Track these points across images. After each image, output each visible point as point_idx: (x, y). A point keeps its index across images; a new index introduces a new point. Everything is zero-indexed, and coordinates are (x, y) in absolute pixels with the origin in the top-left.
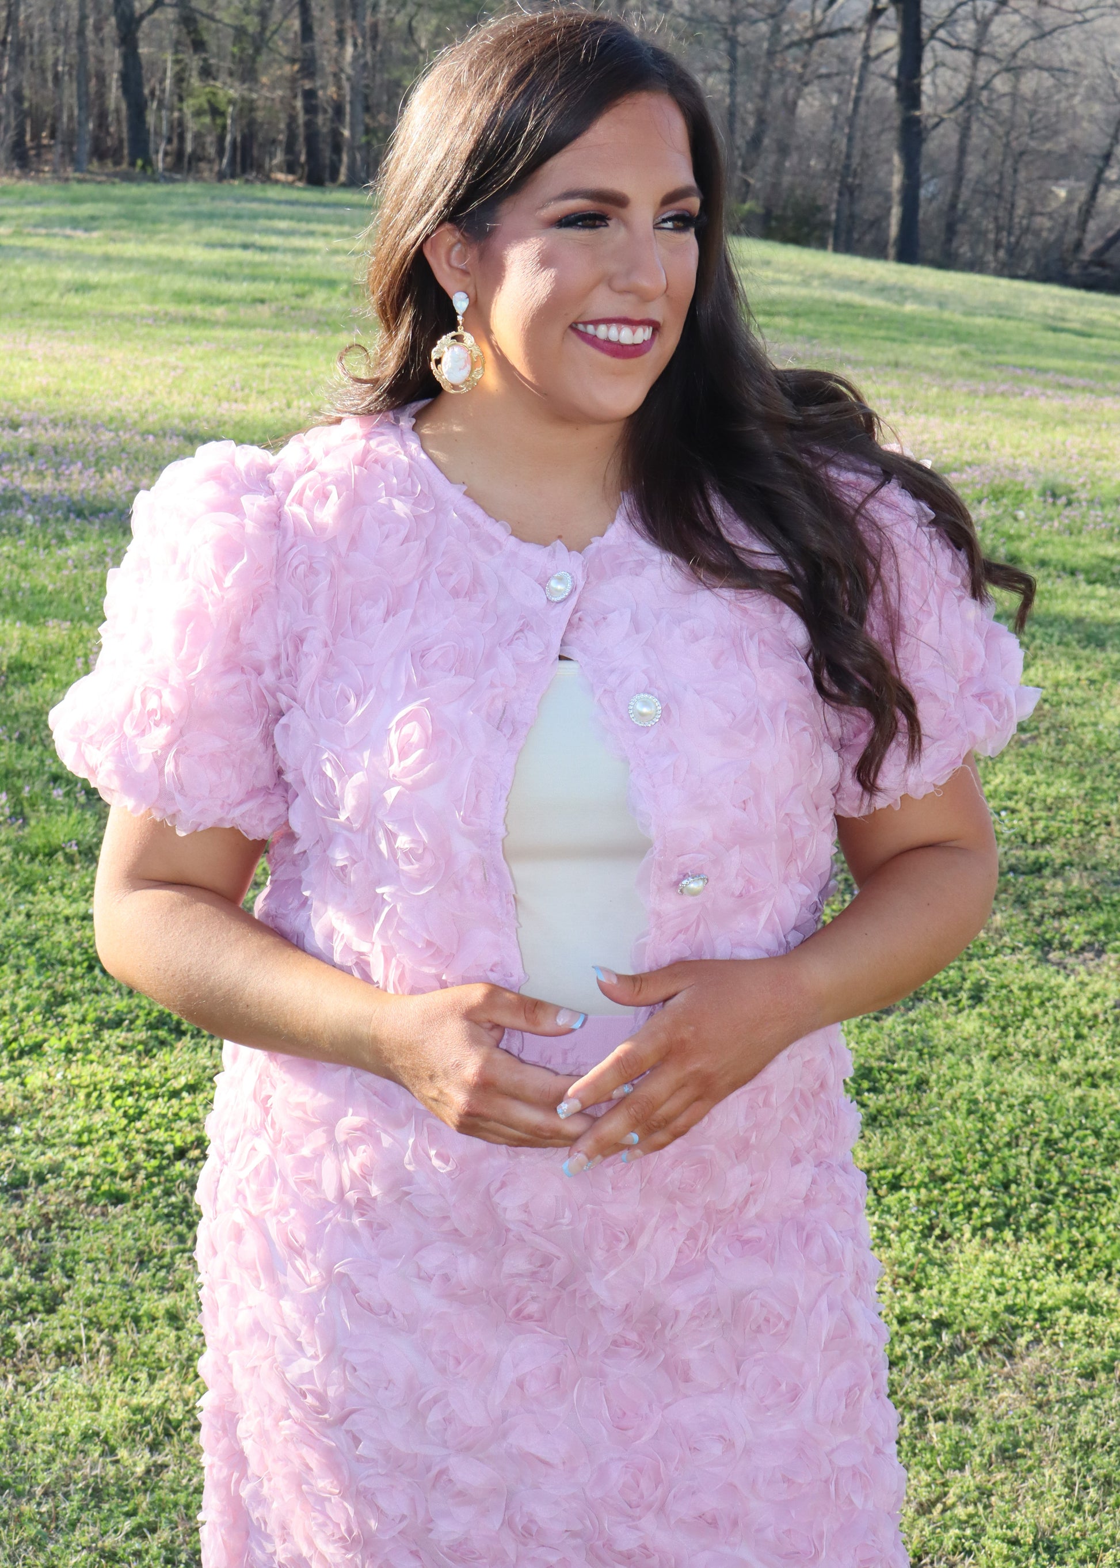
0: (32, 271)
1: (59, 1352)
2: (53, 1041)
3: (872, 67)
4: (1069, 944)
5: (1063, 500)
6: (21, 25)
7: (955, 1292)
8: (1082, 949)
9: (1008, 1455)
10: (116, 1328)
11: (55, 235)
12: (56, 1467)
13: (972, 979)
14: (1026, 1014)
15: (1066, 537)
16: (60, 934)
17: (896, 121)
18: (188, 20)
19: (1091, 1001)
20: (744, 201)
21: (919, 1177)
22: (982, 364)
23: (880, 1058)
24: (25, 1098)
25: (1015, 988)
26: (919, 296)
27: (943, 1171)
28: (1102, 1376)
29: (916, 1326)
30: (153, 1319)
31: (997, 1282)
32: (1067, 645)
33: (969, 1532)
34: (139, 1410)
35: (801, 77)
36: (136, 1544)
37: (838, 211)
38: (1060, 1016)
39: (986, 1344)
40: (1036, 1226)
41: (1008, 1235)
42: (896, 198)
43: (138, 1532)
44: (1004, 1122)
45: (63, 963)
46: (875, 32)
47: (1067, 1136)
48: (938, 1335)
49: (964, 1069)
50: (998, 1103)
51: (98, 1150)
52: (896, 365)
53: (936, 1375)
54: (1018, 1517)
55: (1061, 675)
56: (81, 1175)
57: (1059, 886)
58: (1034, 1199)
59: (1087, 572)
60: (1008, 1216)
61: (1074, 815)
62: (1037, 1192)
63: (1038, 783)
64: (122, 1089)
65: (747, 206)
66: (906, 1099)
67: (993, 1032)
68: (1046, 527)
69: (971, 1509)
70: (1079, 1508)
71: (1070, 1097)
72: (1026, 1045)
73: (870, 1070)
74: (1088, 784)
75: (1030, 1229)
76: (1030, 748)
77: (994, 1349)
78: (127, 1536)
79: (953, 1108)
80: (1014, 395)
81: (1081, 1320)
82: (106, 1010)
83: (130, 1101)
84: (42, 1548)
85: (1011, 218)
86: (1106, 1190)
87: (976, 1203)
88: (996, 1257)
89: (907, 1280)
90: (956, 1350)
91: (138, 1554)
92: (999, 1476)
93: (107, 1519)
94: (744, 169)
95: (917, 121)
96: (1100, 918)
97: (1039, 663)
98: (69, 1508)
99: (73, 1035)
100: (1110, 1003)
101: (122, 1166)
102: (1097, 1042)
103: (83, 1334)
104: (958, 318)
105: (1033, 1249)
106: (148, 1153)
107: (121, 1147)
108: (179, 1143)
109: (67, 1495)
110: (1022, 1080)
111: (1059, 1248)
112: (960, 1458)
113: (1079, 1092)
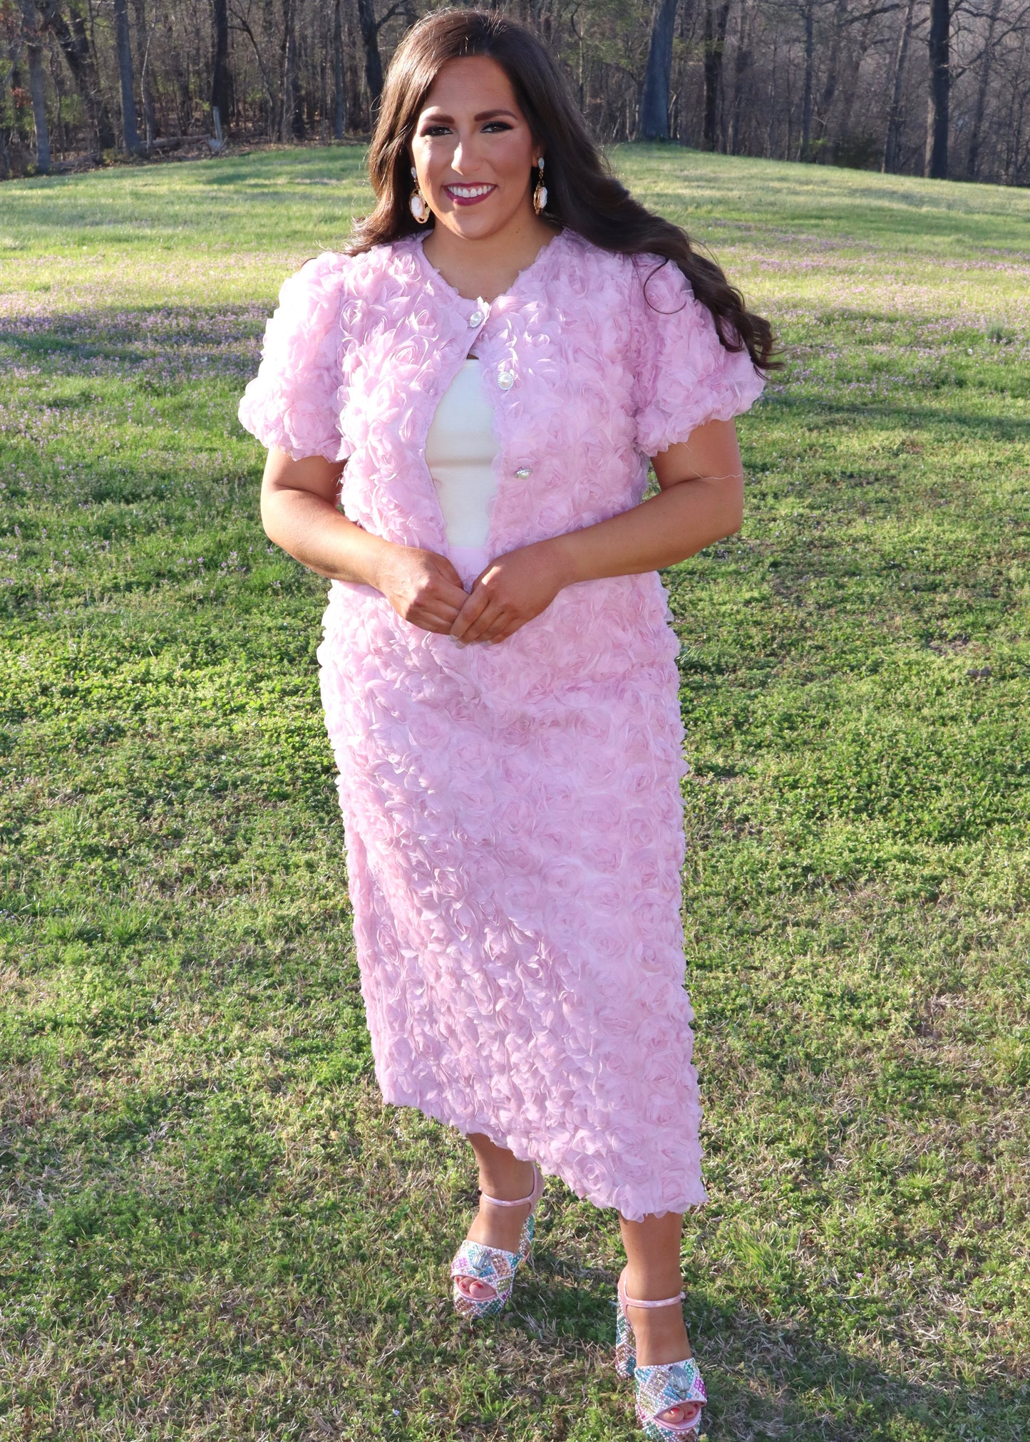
0: (297, 209)
1: (237, 886)
2: (252, 704)
3: (914, 33)
4: (946, 635)
5: (1004, 341)
6: (297, 34)
7: (822, 851)
8: (954, 638)
9: (837, 946)
10: (274, 872)
11: (315, 183)
12: (224, 949)
13: (872, 658)
14: (906, 679)
15: (1002, 366)
16: (264, 639)
17: (930, 74)
19: (951, 671)
20: (818, 138)
21: (810, 781)
22: (971, 248)
23: (799, 709)
24: (231, 738)
25: (901, 664)
26: (934, 202)
27: (828, 777)
28: (911, 901)
29: (793, 870)
30: (298, 867)
31: (850, 844)
32: (986, 439)
33: (800, 989)
34: (282, 918)
35: (862, 43)
36: (269, 992)
37: (889, 143)
38: (928, 681)
39: (838, 882)
40: (885, 811)
41: (864, 816)
42: (930, 132)
43: (272, 986)
44: (876, 746)
45: (264, 656)
46: (916, 7)
47: (917, 755)
48: (806, 876)
49: (855, 715)
50: (874, 735)
51: (273, 768)
52: (906, 250)
53: (799, 899)
54: (834, 981)
55: (977, 460)
56: (261, 783)
57: (945, 598)
58: (887, 794)
59: (1013, 390)
60: (867, 805)
61: (967, 552)
62: (890, 790)
63: (944, 532)
64: (292, 732)
65: (820, 142)
66: (812, 734)
67: (880, 691)
68: (988, 359)
69: (804, 976)
70: (877, 977)
71: (925, 731)
72: (900, 699)
73: (791, 715)
74: (980, 531)
75: (881, 812)
76: (944, 509)
77: (842, 885)
78: (265, 988)
79: (843, 739)
80: (989, 268)
81: (901, 868)
82: (288, 684)
83: (297, 739)
84: (211, 994)
85: (1018, 142)
86: (938, 789)
87: (846, 797)
88: (854, 829)
89: (792, 844)
90: (815, 885)
91: (270, 998)
92: (828, 958)
93: (255, 978)
94: (819, 114)
95: (946, 71)
96: (970, 618)
97: (963, 451)
98: (231, 973)
99: (266, 699)
100: (965, 672)
101: (288, 778)
102: (951, 698)
103: (252, 875)
104: (961, 215)
105: (880, 824)
106: (305, 770)
107: (288, 766)
108: (325, 763)
109: (231, 966)
110: (893, 721)
111: (897, 824)
112: (804, 948)
113: (931, 729)
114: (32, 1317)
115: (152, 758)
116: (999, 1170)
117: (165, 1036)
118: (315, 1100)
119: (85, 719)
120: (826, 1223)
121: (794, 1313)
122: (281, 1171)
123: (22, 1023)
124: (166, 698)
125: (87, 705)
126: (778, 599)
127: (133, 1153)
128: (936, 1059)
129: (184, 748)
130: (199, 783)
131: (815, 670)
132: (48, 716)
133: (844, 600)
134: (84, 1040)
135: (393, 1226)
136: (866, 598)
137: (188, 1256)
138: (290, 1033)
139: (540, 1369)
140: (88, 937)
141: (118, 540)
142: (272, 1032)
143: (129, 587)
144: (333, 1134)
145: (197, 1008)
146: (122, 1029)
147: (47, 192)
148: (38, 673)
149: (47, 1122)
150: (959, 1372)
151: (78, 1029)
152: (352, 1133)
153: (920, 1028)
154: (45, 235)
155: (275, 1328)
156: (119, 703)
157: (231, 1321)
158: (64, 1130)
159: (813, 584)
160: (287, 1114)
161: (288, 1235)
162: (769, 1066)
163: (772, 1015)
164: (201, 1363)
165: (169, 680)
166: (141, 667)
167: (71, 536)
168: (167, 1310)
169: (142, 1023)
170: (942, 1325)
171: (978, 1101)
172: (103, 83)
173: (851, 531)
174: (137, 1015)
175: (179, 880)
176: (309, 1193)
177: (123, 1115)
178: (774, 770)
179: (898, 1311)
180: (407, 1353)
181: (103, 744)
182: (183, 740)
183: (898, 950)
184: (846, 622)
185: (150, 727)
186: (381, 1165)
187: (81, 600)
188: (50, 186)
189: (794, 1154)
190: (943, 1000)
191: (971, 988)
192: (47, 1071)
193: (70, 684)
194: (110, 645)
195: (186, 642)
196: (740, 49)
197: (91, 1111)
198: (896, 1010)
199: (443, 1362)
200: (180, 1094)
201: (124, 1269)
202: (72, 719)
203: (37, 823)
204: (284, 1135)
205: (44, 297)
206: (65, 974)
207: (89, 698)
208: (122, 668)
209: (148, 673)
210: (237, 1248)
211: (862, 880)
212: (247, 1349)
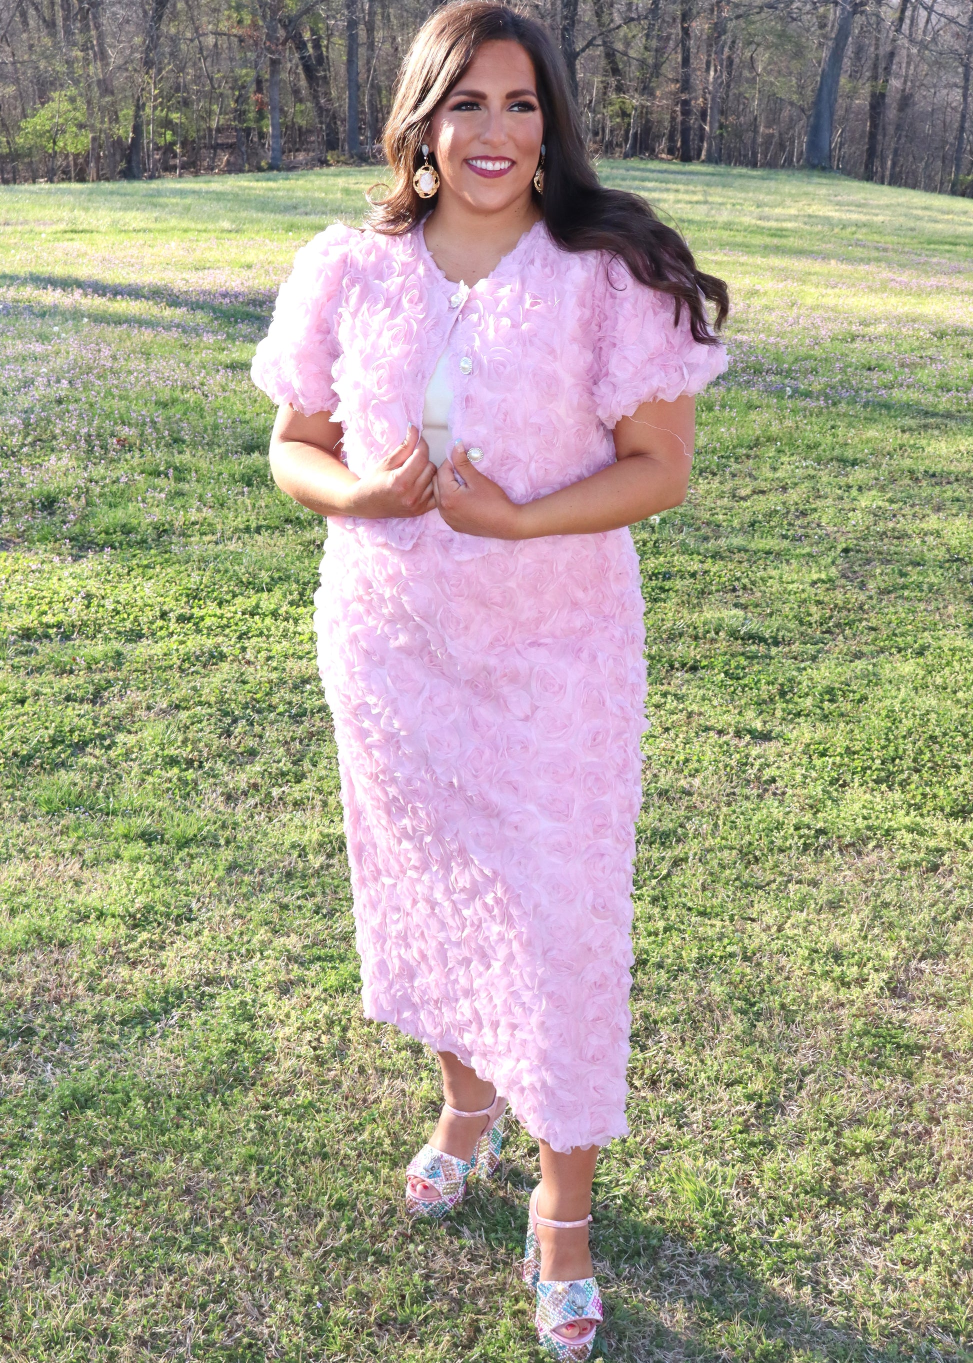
1: (295, 804)
7: (839, 816)
9: (833, 906)
12: (270, 859)
13: (920, 642)
14: (948, 664)
18: (610, 55)
21: (840, 750)
23: (843, 683)
25: (947, 649)
27: (857, 748)
28: (914, 869)
29: (806, 831)
31: (865, 811)
33: (790, 943)
34: (328, 835)
39: (848, 846)
41: (884, 787)
43: (304, 897)
44: (908, 723)
47: (945, 734)
48: (817, 837)
49: (894, 693)
50: (908, 713)
53: (806, 859)
54: (824, 938)
58: (910, 768)
60: (889, 777)
62: (914, 765)
66: (850, 707)
67: (923, 673)
69: (797, 931)
70: (865, 937)
71: (957, 713)
72: (939, 681)
73: (834, 689)
75: (900, 784)
77: (851, 849)
78: (298, 898)
79: (879, 714)
81: (908, 838)
84: (248, 899)
86: (957, 767)
87: (870, 768)
88: (872, 798)
89: (811, 807)
90: (826, 847)
91: (300, 908)
92: (823, 916)
93: (290, 889)
98: (270, 881)
103: (311, 795)
105: (897, 796)
109: (271, 875)
110: (929, 701)
111: (914, 797)
112: (802, 905)
113: (963, 711)
114: (12, 1179)
115: (244, 682)
116: (943, 1133)
117: (197, 934)
118: (316, 1005)
119: (195, 643)
120: (767, 1166)
121: (717, 1250)
122: (270, 1067)
123: (71, 911)
124: (269, 630)
125: (198, 631)
126: (843, 581)
127: (143, 1038)
128: (904, 1021)
129: (274, 676)
130: (281, 709)
131: (865, 649)
132: (162, 638)
133: (904, 587)
134: (123, 931)
135: (360, 1129)
136: (925, 587)
137: (166, 1138)
138: (308, 942)
139: (465, 1277)
140: (148, 838)
141: (258, 488)
142: (294, 938)
143: (258, 530)
144: (324, 1038)
145: (231, 910)
146: (159, 924)
147: (271, 184)
148: (159, 599)
149: (72, 1002)
150: (864, 1324)
151: (118, 920)
152: (343, 1039)
153: (895, 990)
154: (259, 221)
155: (227, 1213)
156: (227, 631)
157: (191, 1202)
158: (85, 1011)
159: (878, 571)
160: (288, 1016)
161: (261, 1128)
162: (744, 1012)
163: (759, 964)
164: (153, 1239)
165: (275, 614)
166: (253, 601)
167: (217, 481)
168: (134, 1187)
169: (178, 921)
170: (857, 1276)
171: (937, 1063)
172: (334, 93)
173: (924, 525)
174: (176, 912)
175: (245, 793)
176: (290, 1091)
177: (139, 1002)
178: (807, 737)
179: (818, 1257)
180: (345, 1249)
181: (204, 667)
182: (276, 669)
183: (891, 914)
184: (902, 608)
185: (249, 655)
186: (362, 1070)
187: (214, 538)
188: (274, 180)
189: (750, 1097)
190: (923, 965)
191: (952, 956)
192: (83, 955)
193: (186, 611)
194: (230, 579)
195: (297, 582)
196: (904, 90)
197: (113, 996)
198: (876, 970)
199: (375, 1262)
200: (197, 988)
201: (106, 1145)
202: (182, 643)
203: (129, 732)
204: (281, 1035)
205: (245, 273)
206: (120, 869)
207: (201, 625)
208: (236, 601)
209: (257, 606)
210: (211, 1136)
211: (870, 846)
212: (198, 1229)
